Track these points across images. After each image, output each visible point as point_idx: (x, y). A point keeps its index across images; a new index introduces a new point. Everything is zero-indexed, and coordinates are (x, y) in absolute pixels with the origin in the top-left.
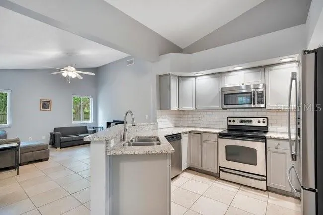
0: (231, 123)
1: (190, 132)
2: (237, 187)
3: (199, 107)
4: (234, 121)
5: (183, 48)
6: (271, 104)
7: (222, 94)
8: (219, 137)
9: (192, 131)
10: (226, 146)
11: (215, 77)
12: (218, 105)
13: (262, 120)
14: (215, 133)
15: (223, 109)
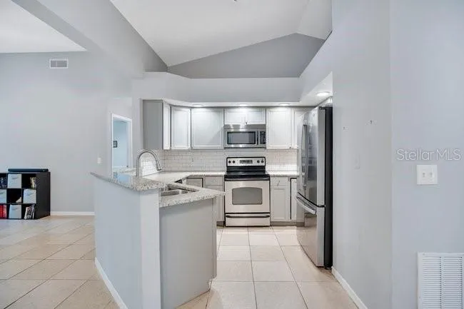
0: (232, 164)
1: (187, 178)
2: (245, 229)
3: (196, 146)
4: (234, 162)
5: (169, 65)
6: (270, 144)
7: (225, 131)
8: (225, 180)
9: (191, 176)
10: (233, 190)
11: (216, 111)
12: (220, 144)
13: (260, 160)
14: (220, 176)
15: (225, 148)
